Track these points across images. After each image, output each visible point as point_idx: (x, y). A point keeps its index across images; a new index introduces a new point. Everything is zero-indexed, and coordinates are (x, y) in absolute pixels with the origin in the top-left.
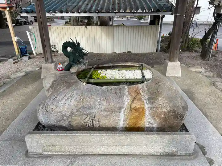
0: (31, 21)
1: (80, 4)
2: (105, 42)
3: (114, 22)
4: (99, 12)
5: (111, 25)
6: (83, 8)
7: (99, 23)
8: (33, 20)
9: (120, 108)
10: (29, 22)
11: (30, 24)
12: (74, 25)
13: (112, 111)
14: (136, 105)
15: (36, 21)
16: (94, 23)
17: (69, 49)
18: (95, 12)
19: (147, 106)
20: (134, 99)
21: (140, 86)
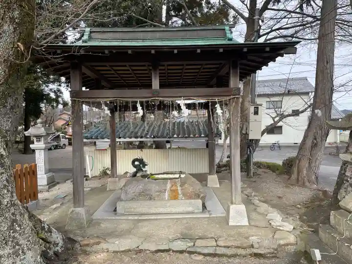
0: (64, 145)
1: (137, 130)
2: (160, 165)
3: (172, 144)
4: (154, 137)
5: (169, 148)
6: (139, 134)
7: (154, 146)
8: (67, 143)
9: (165, 190)
10: (62, 145)
11: (62, 148)
12: (125, 149)
13: (160, 191)
14: (174, 188)
15: (70, 144)
16: (147, 145)
17: (137, 163)
18: (151, 137)
19: (179, 188)
20: (172, 186)
21: (177, 180)
